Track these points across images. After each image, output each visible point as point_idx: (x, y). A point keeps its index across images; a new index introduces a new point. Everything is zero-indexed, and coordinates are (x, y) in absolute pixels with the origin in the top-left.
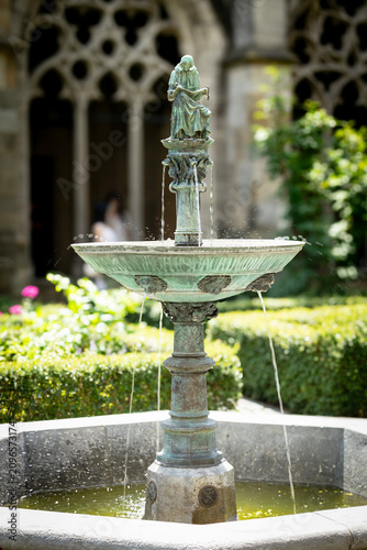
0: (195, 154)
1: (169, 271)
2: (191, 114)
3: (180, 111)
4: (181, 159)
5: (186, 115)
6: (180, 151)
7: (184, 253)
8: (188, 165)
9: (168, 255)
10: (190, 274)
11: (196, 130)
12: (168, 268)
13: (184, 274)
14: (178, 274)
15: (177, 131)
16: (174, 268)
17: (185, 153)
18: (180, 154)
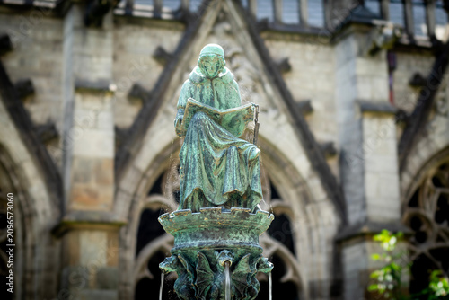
0: (228, 242)
2: (217, 156)
3: (195, 151)
4: (196, 254)
5: (208, 161)
6: (195, 237)
8: (214, 268)
11: (229, 188)
15: (188, 193)
17: (204, 241)
18: (196, 243)
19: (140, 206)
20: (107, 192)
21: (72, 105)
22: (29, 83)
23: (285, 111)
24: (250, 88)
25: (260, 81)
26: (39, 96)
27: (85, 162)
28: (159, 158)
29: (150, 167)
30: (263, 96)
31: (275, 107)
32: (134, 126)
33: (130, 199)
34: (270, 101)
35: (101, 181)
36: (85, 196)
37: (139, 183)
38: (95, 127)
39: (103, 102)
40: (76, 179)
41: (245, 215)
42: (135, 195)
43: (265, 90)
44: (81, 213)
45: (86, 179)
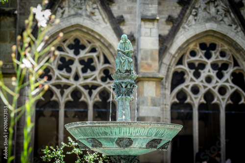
1: (99, 135)
2: (123, 62)
3: (118, 61)
7: (103, 125)
8: (121, 87)
9: (96, 126)
10: (109, 137)
12: (98, 134)
13: (106, 137)
14: (103, 137)
15: (116, 70)
16: (101, 134)
17: (120, 81)
18: (118, 81)
19: (172, 70)
20: (156, 64)
21: (140, 26)
22: (122, 17)
23: (240, 25)
24: (223, 15)
25: (228, 11)
26: (127, 23)
27: (146, 51)
28: (180, 49)
29: (176, 52)
30: (230, 18)
31: (235, 24)
32: (169, 34)
33: (167, 67)
34: (233, 20)
35: (153, 59)
36: (146, 66)
37: (172, 60)
38: (150, 36)
39: (154, 25)
40: (142, 59)
41: (128, 75)
42: (170, 65)
43: (231, 16)
44: (144, 73)
45: (146, 59)
